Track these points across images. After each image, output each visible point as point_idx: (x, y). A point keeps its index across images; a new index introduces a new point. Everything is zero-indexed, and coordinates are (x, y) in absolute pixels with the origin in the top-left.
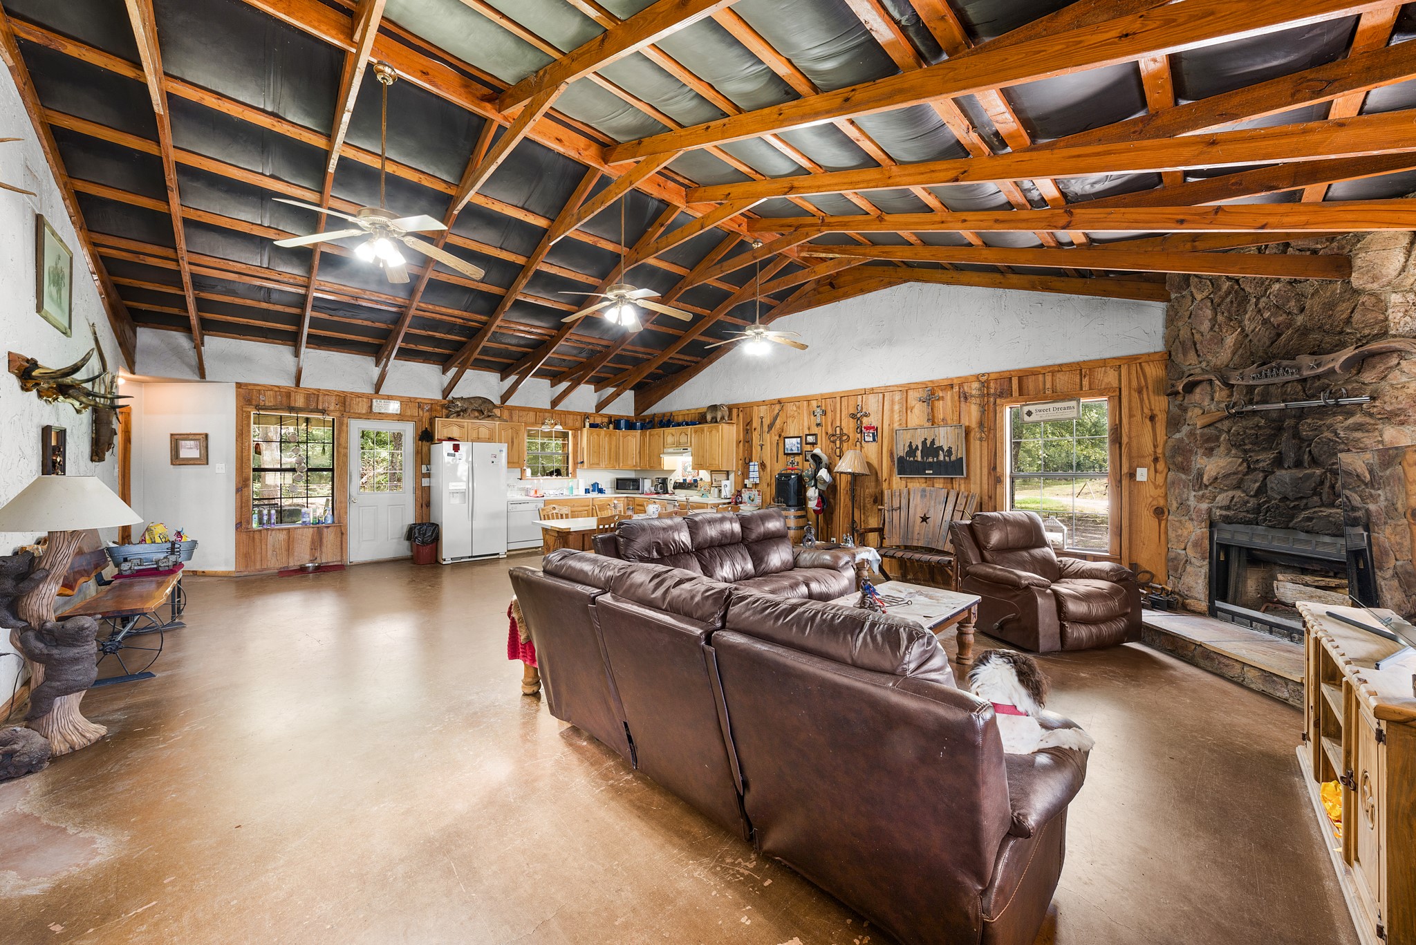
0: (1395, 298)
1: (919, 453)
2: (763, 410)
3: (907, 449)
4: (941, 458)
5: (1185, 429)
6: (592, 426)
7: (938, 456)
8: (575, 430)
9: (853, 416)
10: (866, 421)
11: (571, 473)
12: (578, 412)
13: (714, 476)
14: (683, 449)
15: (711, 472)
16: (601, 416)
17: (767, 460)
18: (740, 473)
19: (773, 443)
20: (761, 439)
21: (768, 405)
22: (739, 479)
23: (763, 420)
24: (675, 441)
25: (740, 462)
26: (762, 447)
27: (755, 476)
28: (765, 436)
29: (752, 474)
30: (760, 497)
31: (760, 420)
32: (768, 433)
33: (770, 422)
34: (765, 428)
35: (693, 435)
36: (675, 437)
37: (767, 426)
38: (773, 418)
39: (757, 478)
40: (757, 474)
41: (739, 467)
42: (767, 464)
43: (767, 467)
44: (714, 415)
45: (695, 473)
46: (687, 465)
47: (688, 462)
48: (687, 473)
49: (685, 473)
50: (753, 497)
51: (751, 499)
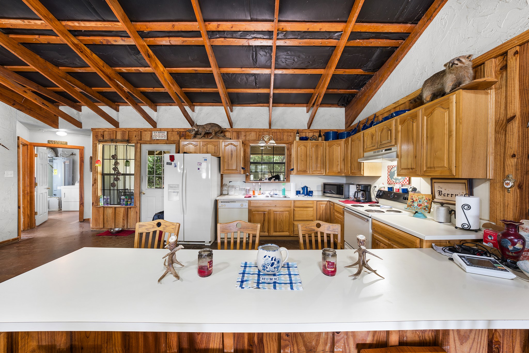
6: (301, 139)
8: (289, 144)
11: (286, 178)
12: (291, 129)
13: (437, 187)
14: (386, 150)
15: (432, 179)
16: (312, 131)
18: (507, 184)
22: (510, 198)
24: (375, 142)
25: (510, 163)
35: (399, 128)
36: (374, 137)
41: (510, 170)
44: (439, 86)
45: (405, 181)
46: (393, 171)
47: (393, 167)
48: (393, 180)
49: (391, 180)
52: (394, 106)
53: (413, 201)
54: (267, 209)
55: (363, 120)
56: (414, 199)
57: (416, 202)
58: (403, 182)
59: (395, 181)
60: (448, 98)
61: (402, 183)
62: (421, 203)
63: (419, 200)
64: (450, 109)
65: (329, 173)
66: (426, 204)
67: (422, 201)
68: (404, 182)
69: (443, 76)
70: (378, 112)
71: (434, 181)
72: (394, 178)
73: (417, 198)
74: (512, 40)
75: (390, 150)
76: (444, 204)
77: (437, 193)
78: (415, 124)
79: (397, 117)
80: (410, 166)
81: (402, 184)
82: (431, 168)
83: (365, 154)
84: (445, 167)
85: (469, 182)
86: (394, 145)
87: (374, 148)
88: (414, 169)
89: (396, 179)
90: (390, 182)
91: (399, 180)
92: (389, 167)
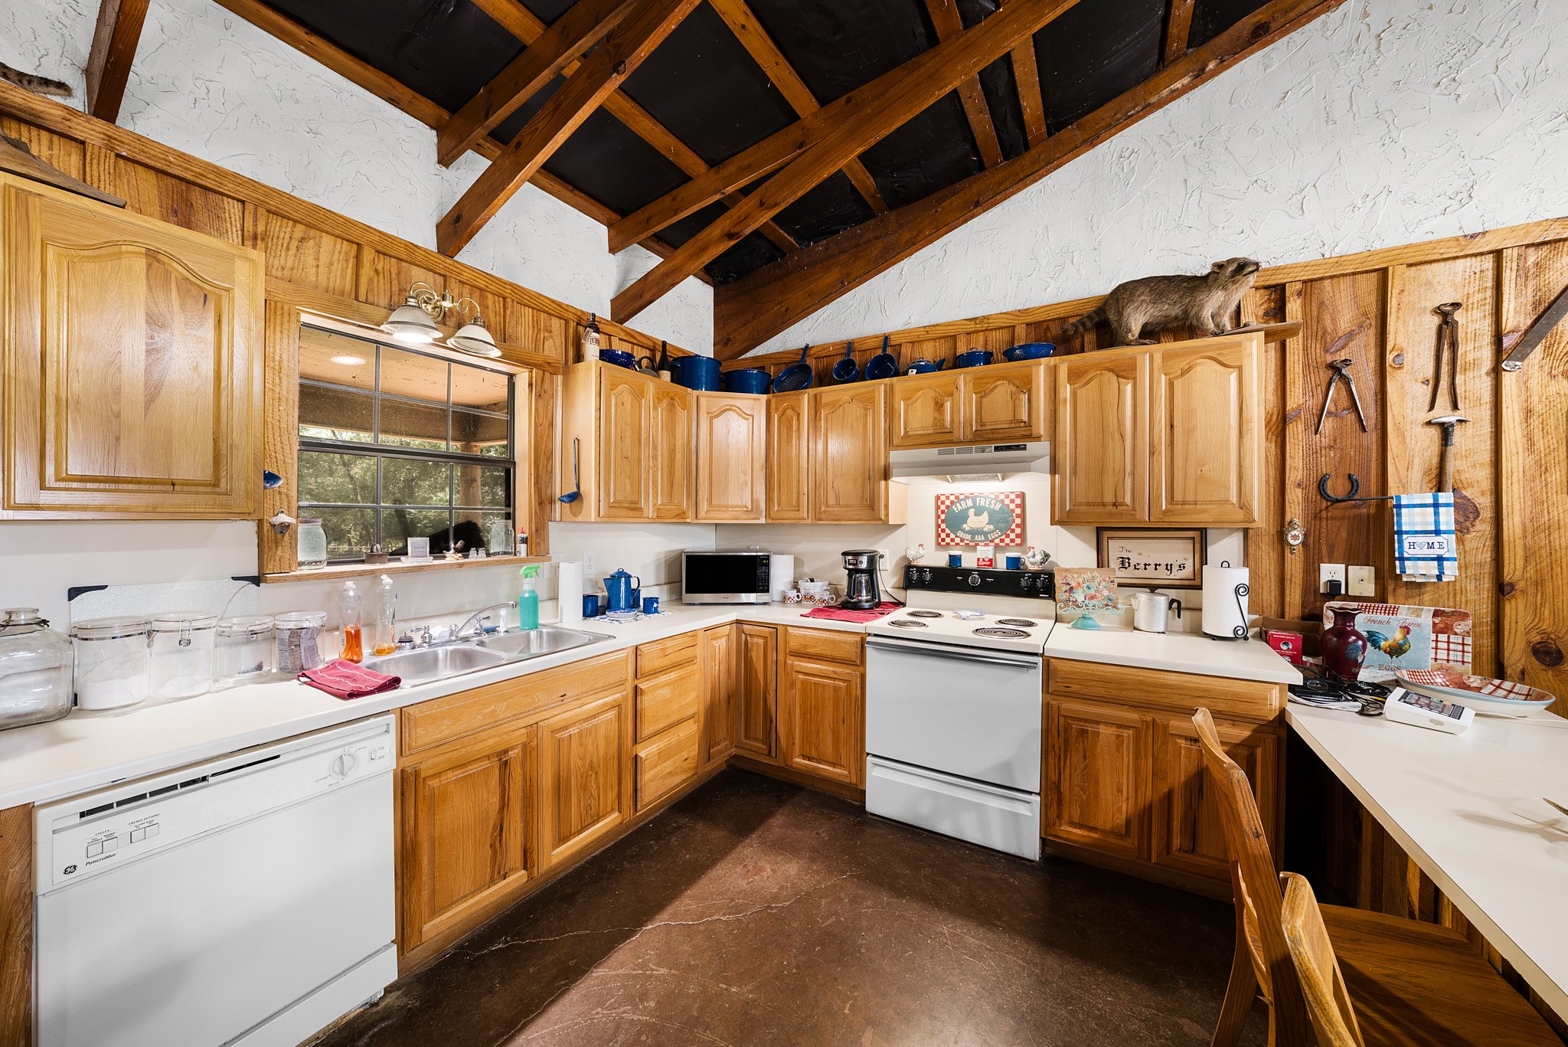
2: (1450, 281)
6: (607, 356)
8: (544, 369)
11: (525, 541)
12: (553, 301)
13: (1116, 549)
14: (997, 449)
15: (1099, 531)
16: (632, 336)
17: (1487, 484)
18: (1296, 537)
19: (1538, 408)
20: (1443, 398)
21: (1498, 254)
22: (1295, 564)
23: (1458, 316)
24: (952, 421)
25: (1295, 497)
26: (1446, 431)
27: (1435, 552)
28: (1475, 384)
29: (1412, 546)
30: (1453, 638)
31: (1436, 320)
32: (1496, 372)
33: (1516, 316)
34: (1476, 349)
35: (1066, 391)
36: (948, 405)
37: (1487, 339)
38: (1536, 304)
39: (1440, 559)
40: (1448, 545)
41: (1295, 511)
42: (1485, 502)
43: (1487, 513)
44: (1176, 311)
45: (1008, 536)
46: (960, 508)
47: (961, 497)
48: (960, 534)
49: (952, 536)
50: (1398, 636)
51: (1383, 644)
52: (971, 327)
53: (1072, 588)
54: (513, 734)
55: (824, 347)
56: (1073, 584)
57: (1081, 590)
58: (1002, 541)
59: (969, 537)
60: (1239, 344)
61: (997, 541)
62: (1092, 592)
63: (1085, 585)
64: (1246, 371)
65: (712, 514)
66: (1106, 593)
67: (1095, 585)
68: (1007, 541)
70: (898, 333)
71: (1106, 534)
72: (963, 531)
73: (1080, 580)
74: (1294, 266)
75: (1018, 448)
76: (1153, 588)
77: (1114, 564)
78: (1129, 388)
79: (1053, 361)
80: (1109, 498)
81: (997, 546)
82: (1184, 503)
83: (895, 456)
84: (1227, 501)
85: (1200, 538)
86: (1038, 438)
87: (946, 437)
88: (1123, 504)
89: (974, 532)
90: (948, 540)
91: (986, 534)
92: (943, 498)
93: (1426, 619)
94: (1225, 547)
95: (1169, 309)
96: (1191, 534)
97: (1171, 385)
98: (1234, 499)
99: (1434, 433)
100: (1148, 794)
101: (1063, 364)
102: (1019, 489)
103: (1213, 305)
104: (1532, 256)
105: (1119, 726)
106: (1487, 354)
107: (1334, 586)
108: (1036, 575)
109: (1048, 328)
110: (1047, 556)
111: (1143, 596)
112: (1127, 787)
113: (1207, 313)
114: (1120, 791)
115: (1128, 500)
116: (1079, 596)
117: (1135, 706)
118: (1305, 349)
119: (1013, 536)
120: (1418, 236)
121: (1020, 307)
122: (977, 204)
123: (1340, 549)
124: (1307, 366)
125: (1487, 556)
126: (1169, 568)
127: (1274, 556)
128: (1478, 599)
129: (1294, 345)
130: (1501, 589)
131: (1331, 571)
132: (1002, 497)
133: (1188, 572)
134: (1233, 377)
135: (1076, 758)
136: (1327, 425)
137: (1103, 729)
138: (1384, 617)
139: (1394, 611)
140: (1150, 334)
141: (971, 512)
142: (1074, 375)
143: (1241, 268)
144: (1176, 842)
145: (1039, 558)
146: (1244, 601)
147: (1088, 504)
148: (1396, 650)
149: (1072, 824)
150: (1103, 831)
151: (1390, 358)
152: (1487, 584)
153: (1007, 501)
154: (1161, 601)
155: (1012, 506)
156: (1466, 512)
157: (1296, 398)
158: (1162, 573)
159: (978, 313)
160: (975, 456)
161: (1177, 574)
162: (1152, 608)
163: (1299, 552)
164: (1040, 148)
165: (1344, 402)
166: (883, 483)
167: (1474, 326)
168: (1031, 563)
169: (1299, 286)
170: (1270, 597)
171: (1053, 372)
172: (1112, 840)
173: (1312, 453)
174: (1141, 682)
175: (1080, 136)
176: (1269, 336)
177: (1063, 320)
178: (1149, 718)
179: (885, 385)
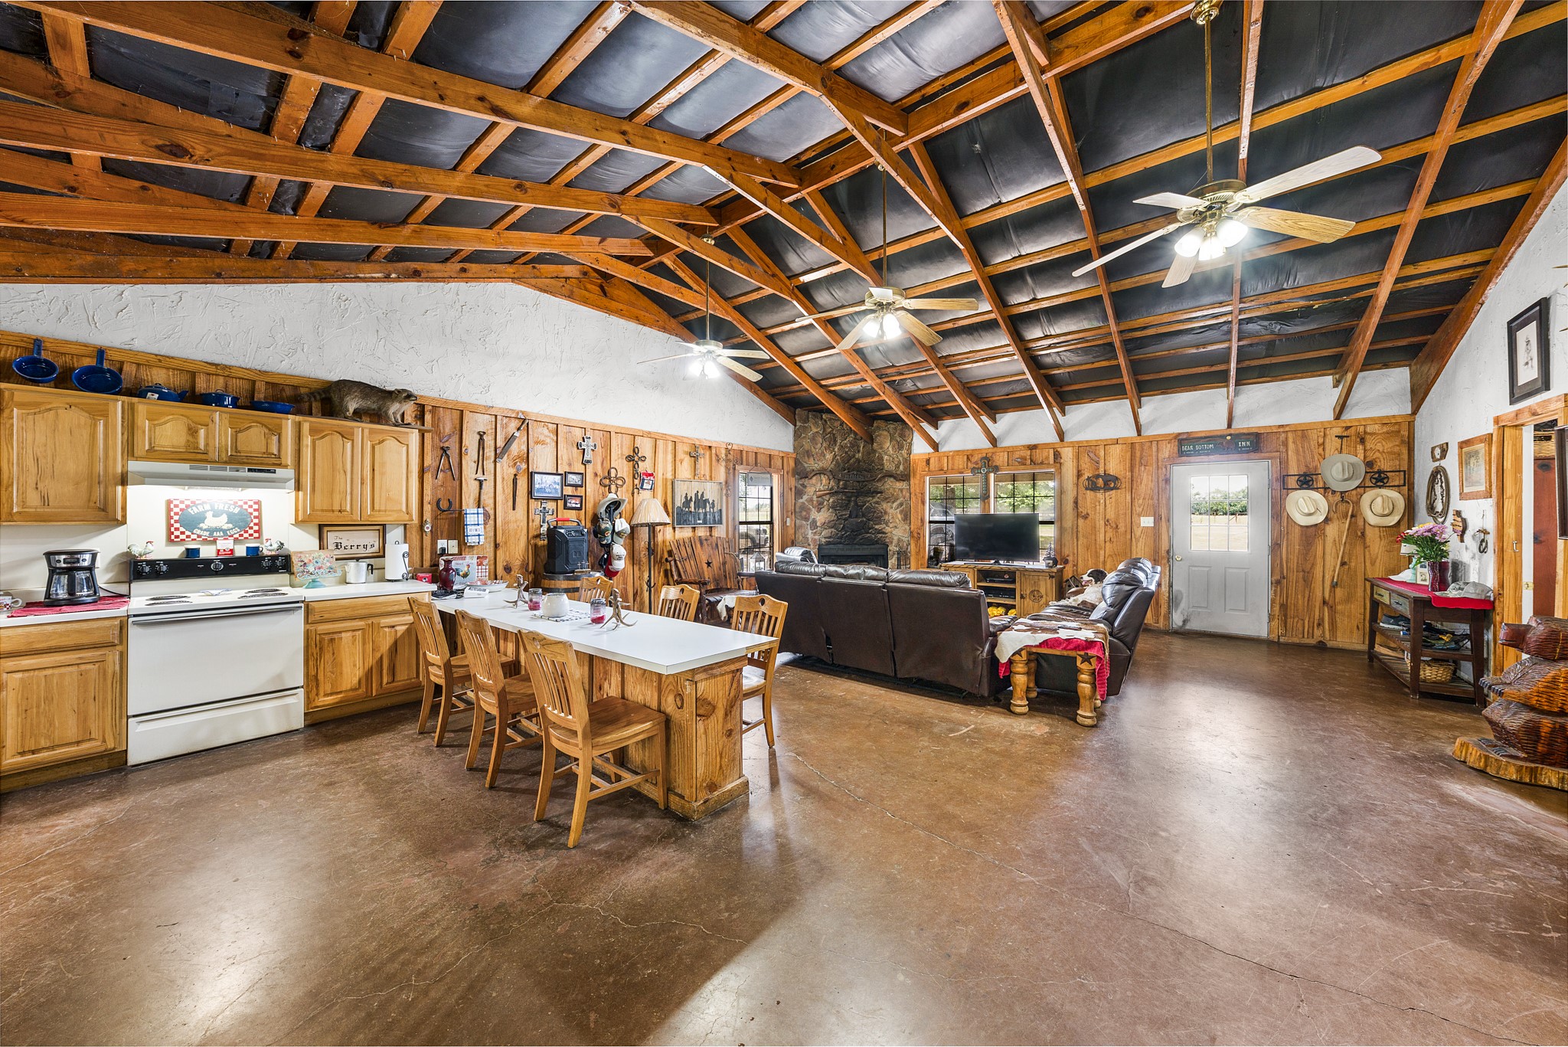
0: (886, 457)
1: (692, 504)
2: (482, 422)
3: (683, 500)
4: (708, 509)
5: (805, 497)
7: (705, 508)
9: (630, 459)
10: (643, 467)
13: (332, 537)
14: (249, 470)
15: (321, 527)
17: (492, 506)
18: (428, 528)
19: (506, 478)
20: (480, 470)
21: (496, 416)
22: (427, 540)
23: (485, 437)
24: (207, 445)
25: (427, 508)
26: (481, 483)
27: (477, 533)
28: (489, 465)
29: (470, 530)
30: (484, 567)
31: (478, 437)
32: (495, 462)
33: (500, 443)
34: (489, 452)
35: (307, 440)
36: (202, 432)
37: (493, 449)
38: (506, 438)
39: (479, 535)
40: (481, 530)
41: (427, 516)
42: (491, 512)
43: (492, 517)
44: (374, 406)
45: (246, 532)
46: (196, 511)
47: (197, 502)
49: (187, 533)
50: (466, 569)
51: (461, 573)
53: (305, 564)
56: (306, 561)
57: (311, 564)
58: (241, 535)
59: (207, 534)
60: (405, 432)
61: (236, 536)
62: (319, 565)
64: (410, 447)
66: (328, 564)
67: (320, 560)
69: (384, 398)
71: (326, 529)
72: (201, 529)
73: (311, 558)
74: (428, 398)
75: (268, 471)
76: (357, 559)
77: (331, 546)
78: (349, 445)
79: (298, 418)
80: (336, 507)
81: (236, 540)
82: (379, 511)
83: (134, 466)
84: (401, 510)
85: (383, 530)
86: (286, 467)
87: (200, 456)
88: (345, 511)
89: (211, 531)
90: (183, 537)
91: (224, 531)
92: (175, 502)
93: (475, 561)
94: (395, 535)
95: (370, 404)
96: (378, 527)
97: (373, 448)
98: (404, 510)
99: (477, 483)
100: (370, 661)
101: (307, 422)
102: (256, 498)
103: (394, 408)
104: (505, 420)
105: (354, 631)
106: (493, 454)
107: (443, 550)
108: (274, 558)
109: (283, 390)
110: (282, 544)
111: (352, 564)
112: (359, 663)
113: (391, 412)
114: (355, 665)
115: (348, 508)
116: (311, 568)
117: (361, 618)
118: (432, 438)
119: (251, 532)
120: (472, 400)
121: (259, 368)
122: (219, 275)
123: (445, 534)
124: (433, 446)
125: (492, 534)
126: (365, 547)
127: (418, 537)
128: (489, 551)
129: (428, 436)
130: (496, 546)
131: (442, 543)
132: (241, 503)
133: (376, 549)
134: (405, 448)
135: (328, 656)
136: (440, 475)
137: (343, 635)
138: (461, 562)
139: (464, 559)
140: (358, 415)
141: (209, 515)
142: (313, 431)
143: (409, 396)
144: (385, 680)
145: (275, 546)
146: (407, 560)
147: (322, 510)
148: (465, 575)
149: (326, 695)
150: (346, 691)
151: (463, 449)
152: (492, 545)
153: (245, 507)
154: (363, 565)
155: (251, 510)
156: (486, 515)
157: (428, 462)
158: (361, 550)
159: (217, 359)
160: (228, 473)
161: (370, 550)
162: (356, 571)
163: (429, 534)
164: (280, 262)
165: (447, 466)
166: (119, 488)
167: (489, 440)
168: (268, 549)
169: (430, 408)
170: (417, 558)
171: (299, 426)
172: (351, 694)
173: (435, 488)
174: (366, 604)
175: (312, 271)
176: (420, 430)
177: (296, 387)
178: (370, 622)
179: (123, 402)
